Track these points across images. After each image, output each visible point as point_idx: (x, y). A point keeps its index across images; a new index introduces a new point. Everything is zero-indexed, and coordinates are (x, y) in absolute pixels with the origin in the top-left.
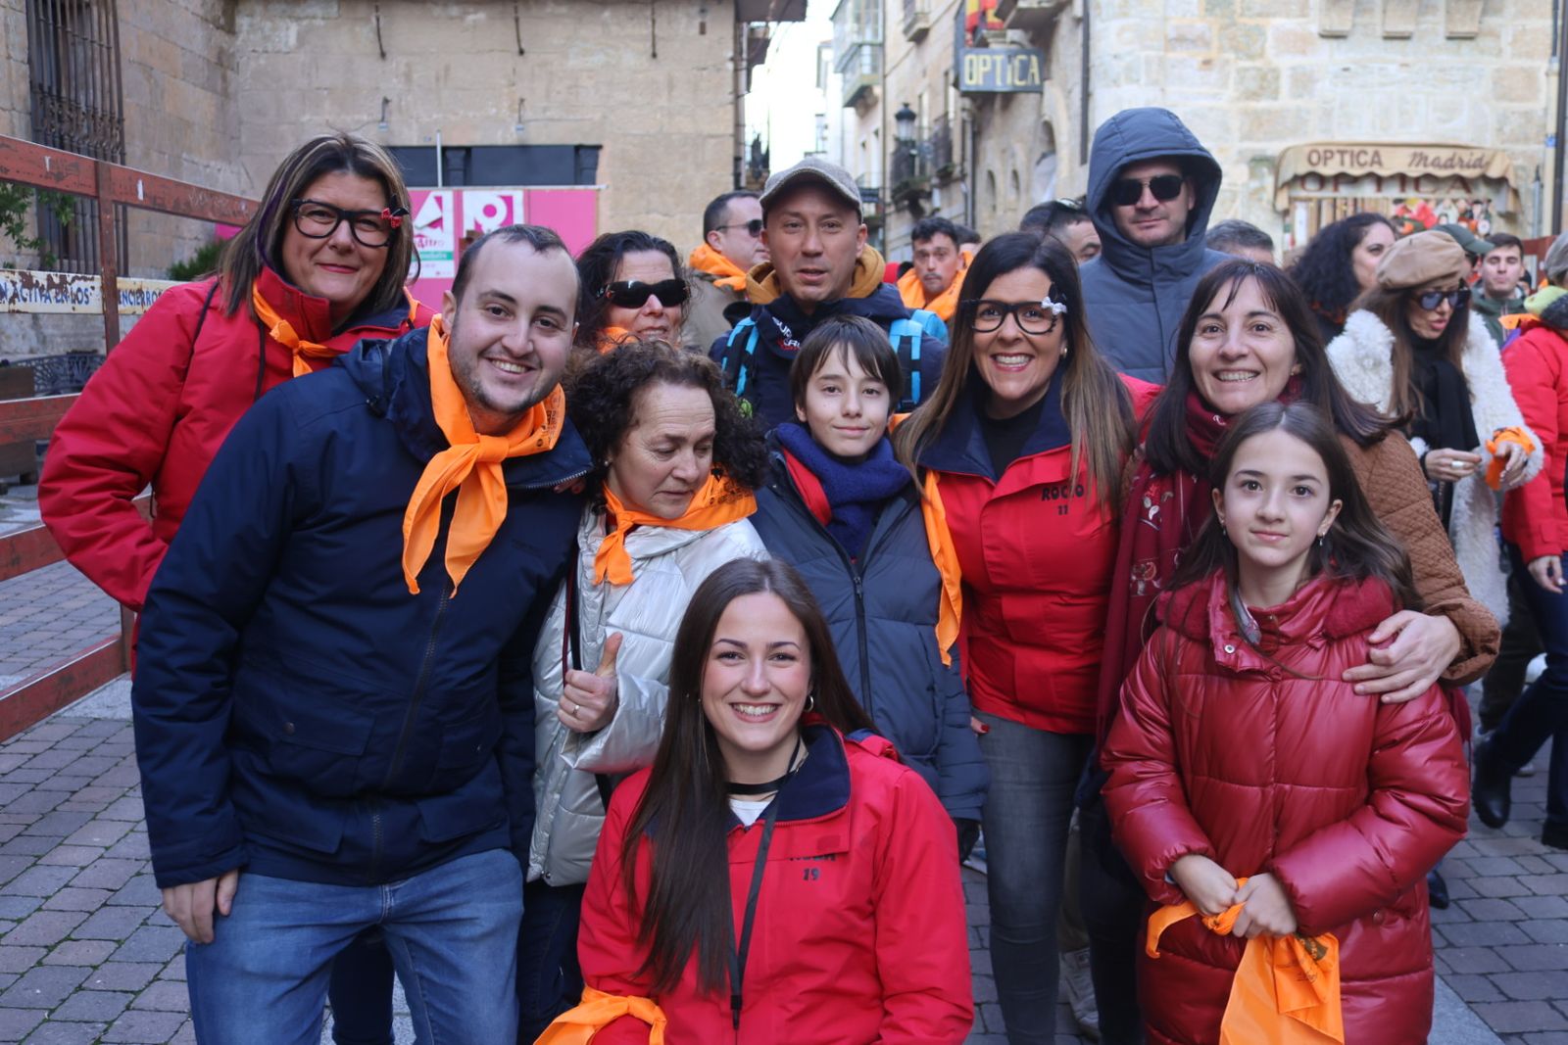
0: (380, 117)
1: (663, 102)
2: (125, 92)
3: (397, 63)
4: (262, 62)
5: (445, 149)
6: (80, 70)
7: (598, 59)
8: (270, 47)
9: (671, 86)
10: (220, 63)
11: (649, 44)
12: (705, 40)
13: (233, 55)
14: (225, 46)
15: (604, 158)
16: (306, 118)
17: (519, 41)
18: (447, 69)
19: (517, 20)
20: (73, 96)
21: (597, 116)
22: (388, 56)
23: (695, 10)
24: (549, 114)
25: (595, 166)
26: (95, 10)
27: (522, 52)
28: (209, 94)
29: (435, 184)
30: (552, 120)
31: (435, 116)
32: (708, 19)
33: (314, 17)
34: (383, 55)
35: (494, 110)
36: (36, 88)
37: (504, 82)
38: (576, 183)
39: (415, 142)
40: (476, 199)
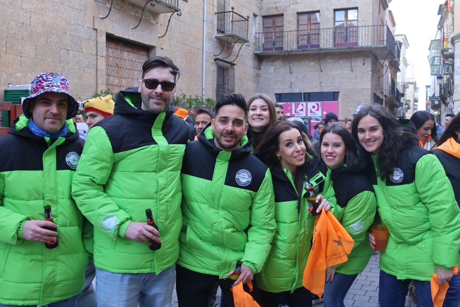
0: (290, 86)
1: (354, 81)
2: (235, 84)
3: (294, 75)
4: (266, 75)
5: (304, 93)
6: (226, 81)
7: (339, 72)
8: (268, 72)
9: (356, 78)
10: (257, 76)
11: (351, 68)
12: (364, 66)
13: (260, 74)
14: (258, 72)
15: (340, 95)
16: (274, 87)
17: (321, 69)
18: (305, 75)
19: (320, 64)
20: (224, 87)
21: (339, 85)
22: (292, 73)
23: (362, 60)
24: (328, 85)
25: (338, 96)
26: (230, 69)
27: (322, 71)
28: (254, 83)
29: (302, 101)
30: (328, 86)
31: (302, 86)
32: (365, 62)
33: (277, 65)
34: (291, 73)
35: (315, 84)
36: (218, 85)
37: (318, 78)
38: (334, 100)
39: (298, 92)
40: (311, 104)
